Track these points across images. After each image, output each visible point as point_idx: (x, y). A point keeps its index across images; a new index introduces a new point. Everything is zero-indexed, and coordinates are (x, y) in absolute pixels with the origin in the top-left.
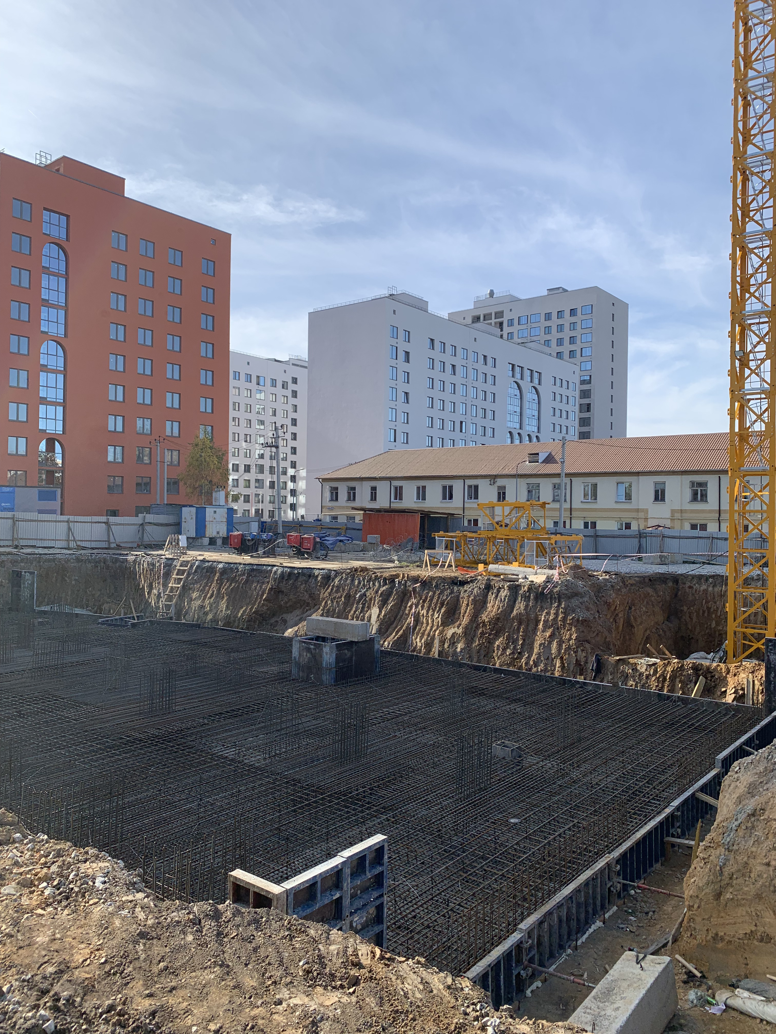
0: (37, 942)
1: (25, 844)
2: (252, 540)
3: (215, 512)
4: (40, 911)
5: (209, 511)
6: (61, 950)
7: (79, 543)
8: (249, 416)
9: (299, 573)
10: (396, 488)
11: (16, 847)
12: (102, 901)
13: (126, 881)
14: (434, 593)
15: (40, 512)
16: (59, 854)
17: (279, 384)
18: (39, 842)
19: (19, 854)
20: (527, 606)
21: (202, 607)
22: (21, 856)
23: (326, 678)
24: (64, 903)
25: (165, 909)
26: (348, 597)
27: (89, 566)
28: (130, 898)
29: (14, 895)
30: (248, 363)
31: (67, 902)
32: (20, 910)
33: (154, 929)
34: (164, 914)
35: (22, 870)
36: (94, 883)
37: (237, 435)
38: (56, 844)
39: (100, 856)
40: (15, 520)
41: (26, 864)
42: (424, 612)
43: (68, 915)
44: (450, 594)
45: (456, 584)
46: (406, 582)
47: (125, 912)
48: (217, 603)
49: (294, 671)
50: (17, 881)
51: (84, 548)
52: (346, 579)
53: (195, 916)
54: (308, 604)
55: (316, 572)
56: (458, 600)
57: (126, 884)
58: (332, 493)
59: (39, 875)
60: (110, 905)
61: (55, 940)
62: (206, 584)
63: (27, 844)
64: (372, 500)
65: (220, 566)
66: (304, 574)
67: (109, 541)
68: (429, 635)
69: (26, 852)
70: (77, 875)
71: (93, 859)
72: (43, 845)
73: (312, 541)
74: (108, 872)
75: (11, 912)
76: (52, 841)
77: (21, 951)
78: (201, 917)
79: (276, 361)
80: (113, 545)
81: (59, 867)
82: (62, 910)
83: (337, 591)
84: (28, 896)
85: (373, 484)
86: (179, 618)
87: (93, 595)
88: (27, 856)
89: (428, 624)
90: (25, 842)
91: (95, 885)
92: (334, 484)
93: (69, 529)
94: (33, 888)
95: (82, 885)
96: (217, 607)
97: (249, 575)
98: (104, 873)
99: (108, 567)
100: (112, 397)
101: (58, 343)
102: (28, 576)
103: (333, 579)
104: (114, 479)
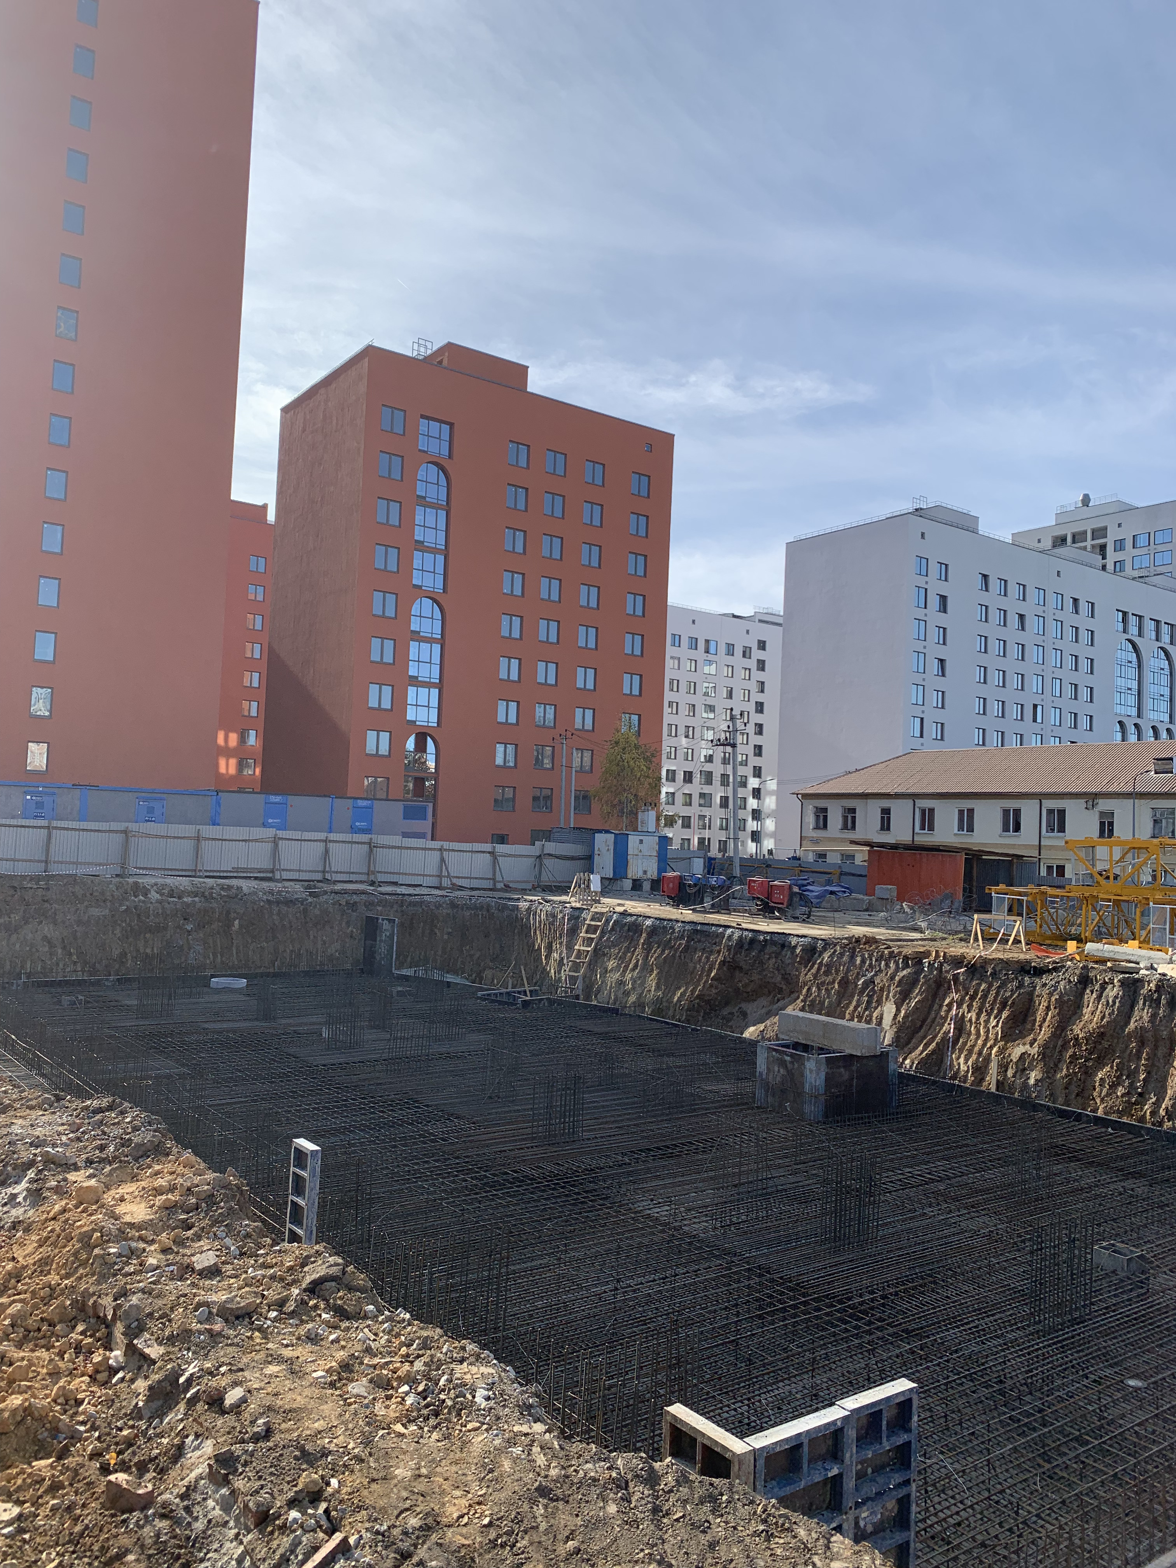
0: (396, 1476)
1: (381, 1323)
2: (695, 885)
3: (641, 841)
4: (399, 1428)
5: (633, 840)
6: (428, 1494)
7: (454, 881)
8: (692, 699)
9: (765, 940)
10: (923, 812)
11: (368, 1326)
12: (485, 1427)
13: (517, 1401)
14: (990, 985)
15: (405, 835)
16: (426, 1345)
17: (739, 651)
18: (399, 1322)
19: (373, 1337)
20: (1154, 1016)
21: (621, 983)
22: (375, 1340)
23: (812, 1109)
24: (432, 1422)
25: (576, 1456)
26: (845, 983)
27: (467, 914)
28: (525, 1429)
29: (365, 1398)
30: (694, 622)
31: (437, 1421)
32: (372, 1421)
33: (559, 1485)
34: (573, 1463)
35: (376, 1361)
36: (474, 1397)
37: (674, 727)
38: (422, 1329)
39: (482, 1356)
40: (372, 846)
41: (381, 1353)
42: (973, 1015)
43: (438, 1441)
44: (1018, 988)
45: (1028, 972)
46: (941, 964)
47: (517, 1450)
48: (642, 978)
49: (760, 1093)
50: (369, 1377)
51: (461, 888)
52: (842, 955)
53: (619, 1474)
54: (780, 991)
55: (794, 941)
56: (1031, 1000)
57: (519, 1406)
58: (818, 817)
59: (399, 1373)
60: (497, 1435)
61: (420, 1476)
62: (628, 949)
63: (383, 1323)
64: (882, 829)
65: (648, 922)
66: (773, 943)
67: (494, 879)
68: (980, 1053)
69: (381, 1335)
70: (450, 1381)
71: (472, 1359)
72: (404, 1327)
73: (787, 891)
74: (493, 1384)
75: (360, 1423)
76: (416, 1322)
77: (374, 1486)
78: (629, 1477)
79: (734, 616)
80: (500, 886)
81: (426, 1364)
82: (429, 1431)
83: (827, 973)
84: (383, 1402)
85: (885, 803)
86: (588, 997)
87: (471, 956)
88: (383, 1341)
89: (978, 1035)
90: (380, 1319)
91: (476, 1400)
92: (822, 803)
93: (442, 860)
94: (391, 1392)
95: (457, 1397)
96: (643, 983)
97: (690, 939)
98: (488, 1384)
99: (492, 917)
100: (503, 675)
101: (434, 600)
102: (386, 925)
103: (821, 954)
104: (503, 791)
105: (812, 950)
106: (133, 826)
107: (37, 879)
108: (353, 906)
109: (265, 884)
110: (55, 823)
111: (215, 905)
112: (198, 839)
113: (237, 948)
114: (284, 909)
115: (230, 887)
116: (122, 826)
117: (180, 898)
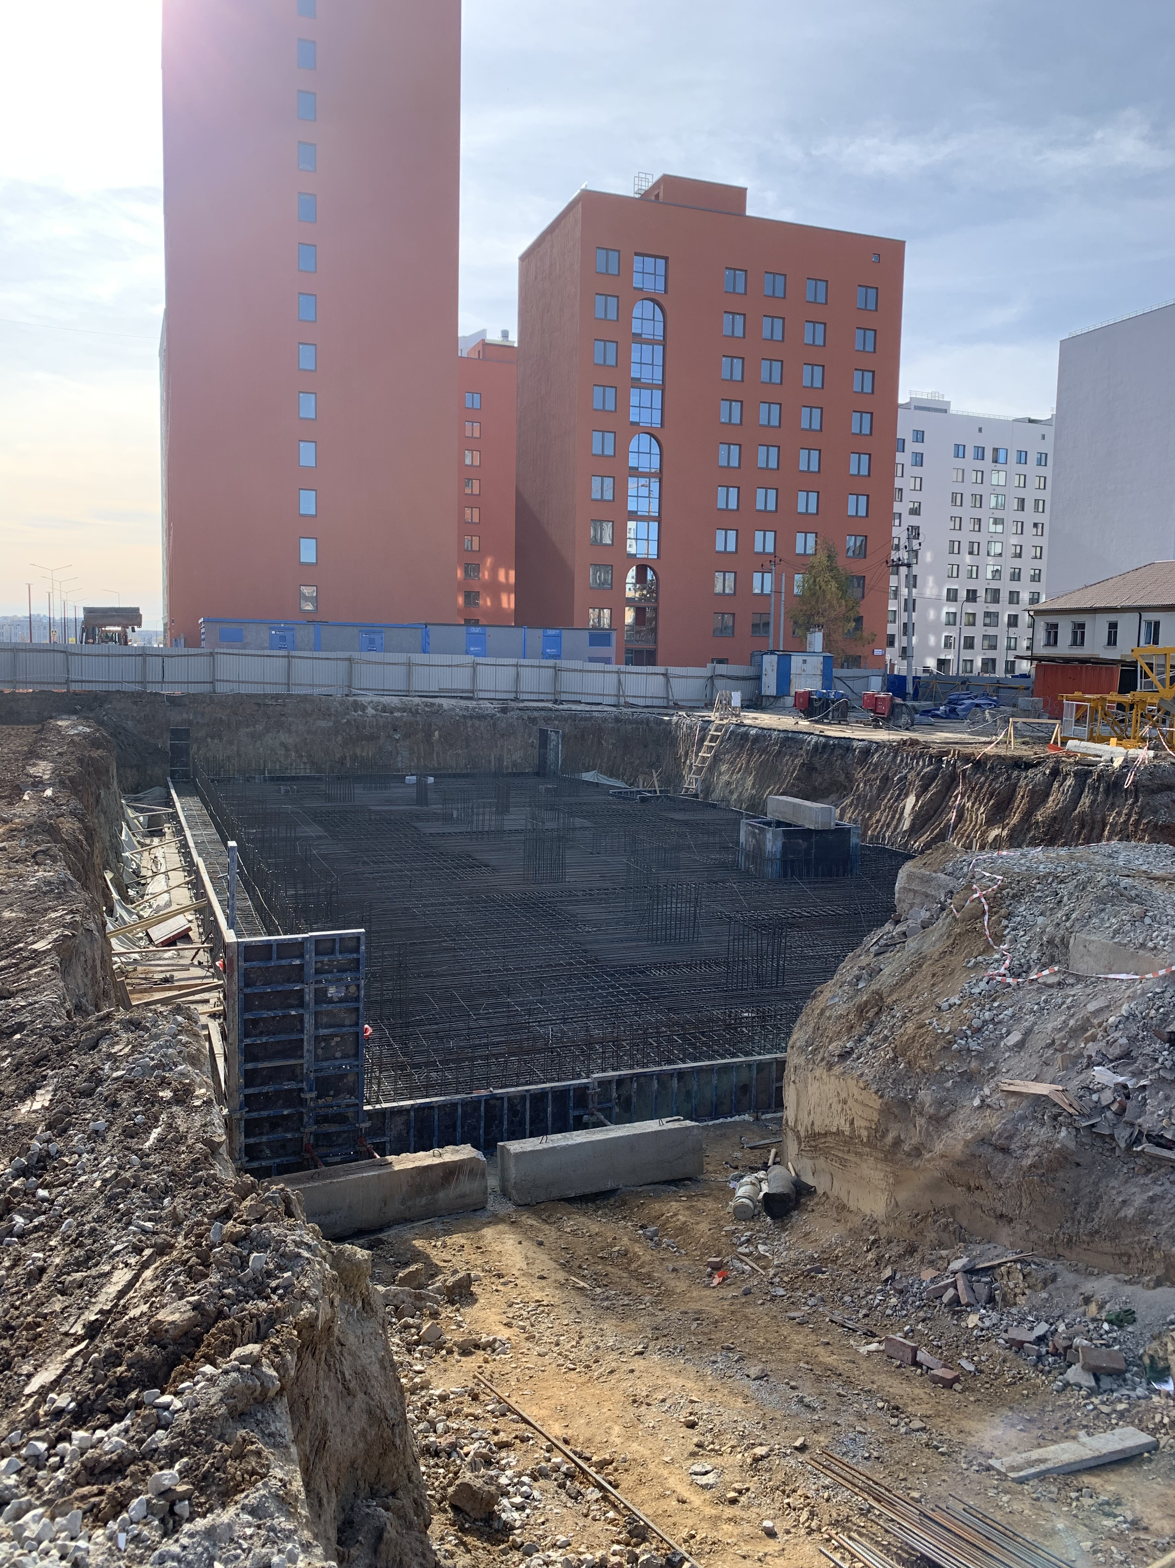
2: (820, 699)
3: (805, 661)
7: (628, 699)
8: (977, 513)
9: (834, 745)
10: (1149, 624)
14: (987, 779)
15: (592, 660)
17: (1032, 458)
20: (1093, 802)
27: (629, 727)
30: (980, 430)
40: (557, 670)
42: (969, 804)
44: (1006, 780)
45: (1019, 767)
46: (955, 762)
48: (743, 779)
51: (633, 706)
55: (855, 744)
56: (1014, 790)
58: (1049, 633)
64: (1109, 644)
65: (753, 732)
66: (840, 746)
67: (667, 698)
68: (968, 837)
79: (1031, 421)
80: (671, 703)
85: (1113, 617)
87: (632, 763)
89: (971, 821)
92: (1052, 619)
93: (619, 680)
99: (651, 730)
100: (721, 505)
101: (652, 435)
102: (553, 736)
103: (873, 754)
104: (723, 618)
105: (867, 751)
106: (356, 655)
107: (276, 697)
108: (533, 720)
109: (463, 703)
110: (293, 653)
111: (419, 718)
112: (409, 665)
113: (438, 754)
114: (477, 723)
115: (432, 704)
116: (346, 654)
117: (392, 713)
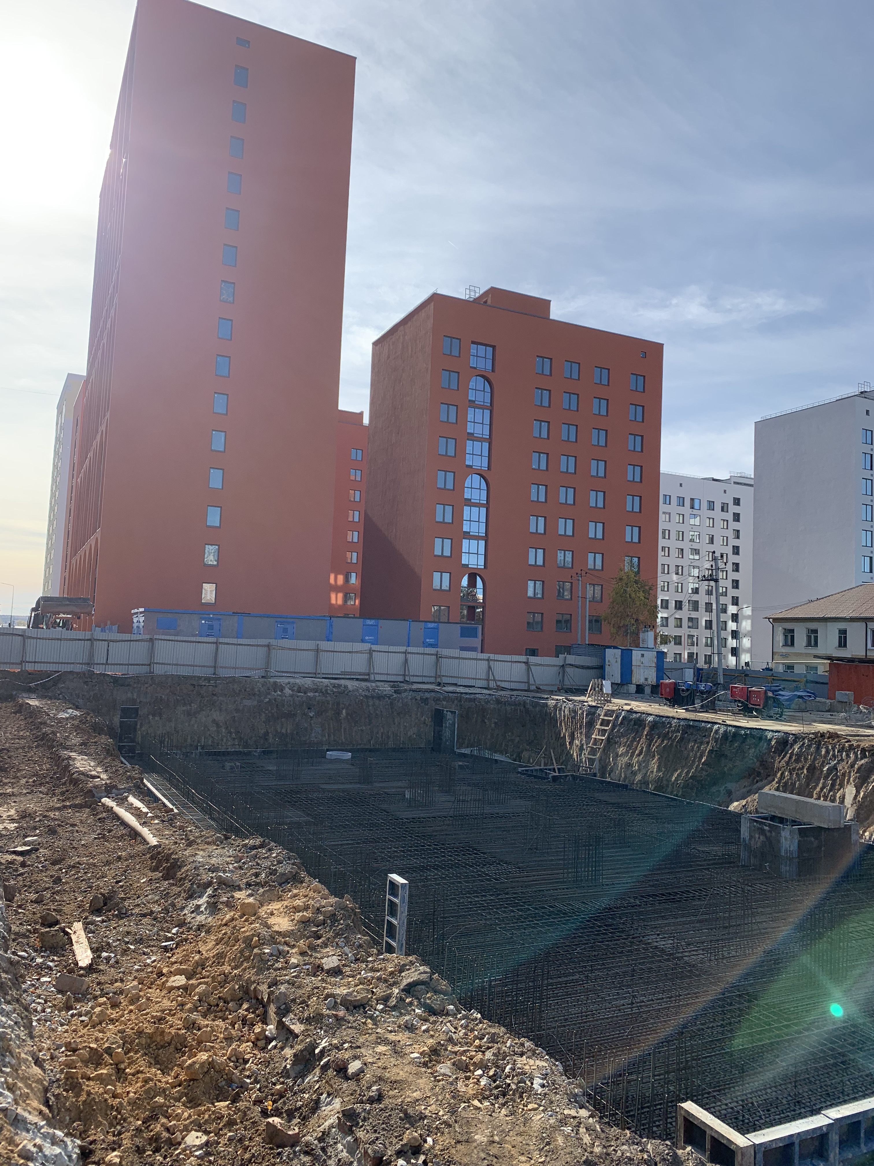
0: (475, 1141)
1: (459, 1020)
2: (688, 690)
3: (643, 655)
4: (476, 1103)
5: (636, 654)
6: (500, 1156)
7: (499, 683)
8: (681, 545)
9: (746, 734)
11: (450, 1021)
12: (542, 1108)
13: (566, 1090)
15: (463, 649)
16: (493, 1039)
17: (718, 507)
18: (472, 1020)
19: (453, 1030)
21: (629, 765)
22: (455, 1033)
23: (787, 869)
24: (501, 1100)
25: (614, 1138)
26: (812, 769)
27: (508, 708)
28: (573, 1113)
29: (450, 1077)
30: (681, 485)
31: (505, 1100)
32: (455, 1095)
33: (602, 1160)
34: (613, 1144)
35: (457, 1048)
36: (532, 1084)
37: (666, 566)
38: (490, 1027)
39: (537, 1052)
40: (438, 657)
41: (460, 1043)
43: (506, 1116)
47: (568, 1129)
48: (646, 762)
49: (744, 855)
50: (452, 1061)
51: (503, 689)
52: (810, 746)
53: (649, 1156)
54: (759, 774)
55: (770, 735)
57: (567, 1094)
58: (786, 636)
59: (475, 1060)
60: (551, 1116)
61: (494, 1142)
62: (634, 739)
63: (460, 1019)
64: (840, 646)
65: (650, 719)
66: (752, 736)
67: (528, 682)
69: (460, 1029)
70: (513, 1069)
71: (529, 1054)
72: (477, 1024)
73: (762, 696)
74: (547, 1074)
75: (447, 1096)
76: (485, 1021)
77: (459, 1146)
78: (658, 1159)
79: (714, 480)
80: (533, 688)
81: (494, 1054)
82: (499, 1108)
83: (797, 761)
84: (464, 1081)
85: (842, 626)
86: (603, 775)
87: (513, 741)
88: (461, 1034)
90: (459, 1016)
91: (534, 1086)
92: (789, 626)
93: (490, 668)
94: (468, 1074)
95: (519, 1082)
96: (647, 766)
97: (685, 732)
98: (543, 1075)
99: (527, 711)
100: (533, 529)
101: (482, 476)
102: (449, 715)
103: (792, 745)
104: (534, 616)
105: (784, 742)
106: (273, 642)
107: (208, 679)
108: (425, 701)
109: (364, 684)
110: (221, 640)
111: (329, 698)
112: (317, 651)
113: (345, 729)
114: (377, 702)
115: (339, 686)
116: (265, 642)
117: (305, 693)
